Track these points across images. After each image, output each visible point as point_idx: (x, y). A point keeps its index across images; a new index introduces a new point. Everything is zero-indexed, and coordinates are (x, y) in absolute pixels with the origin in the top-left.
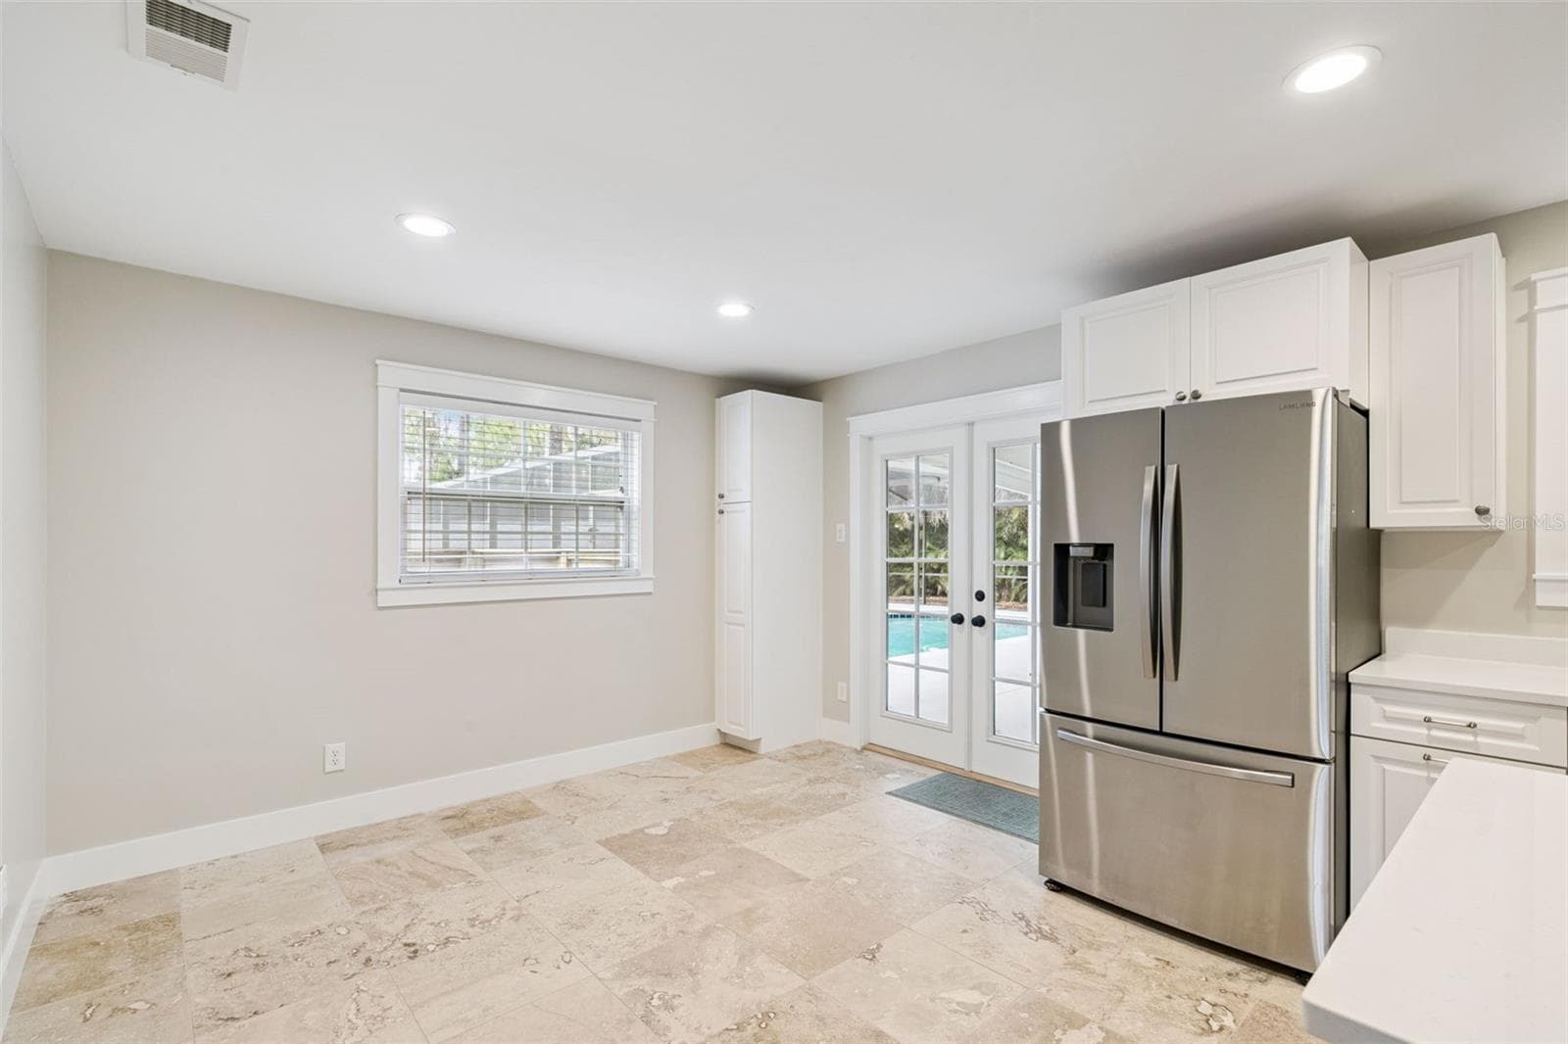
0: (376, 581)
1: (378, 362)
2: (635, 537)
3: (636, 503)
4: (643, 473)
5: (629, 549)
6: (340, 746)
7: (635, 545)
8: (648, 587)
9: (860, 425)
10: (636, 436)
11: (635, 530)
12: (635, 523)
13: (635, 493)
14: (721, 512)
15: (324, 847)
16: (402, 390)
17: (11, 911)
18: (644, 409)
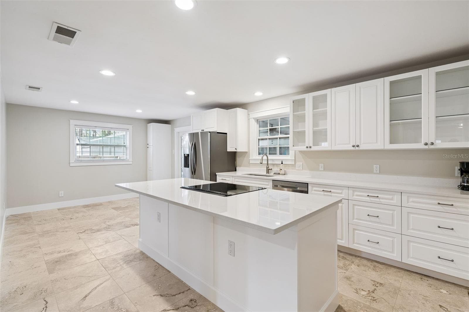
0: (70, 161)
1: (70, 120)
2: (128, 153)
3: (128, 146)
4: (130, 140)
5: (127, 155)
6: (63, 192)
7: (128, 154)
8: (131, 163)
9: (177, 130)
10: (128, 132)
11: (128, 151)
12: (128, 150)
13: (128, 143)
14: (148, 148)
15: (58, 210)
16: (75, 125)
17: (2, 217)
18: (130, 127)
